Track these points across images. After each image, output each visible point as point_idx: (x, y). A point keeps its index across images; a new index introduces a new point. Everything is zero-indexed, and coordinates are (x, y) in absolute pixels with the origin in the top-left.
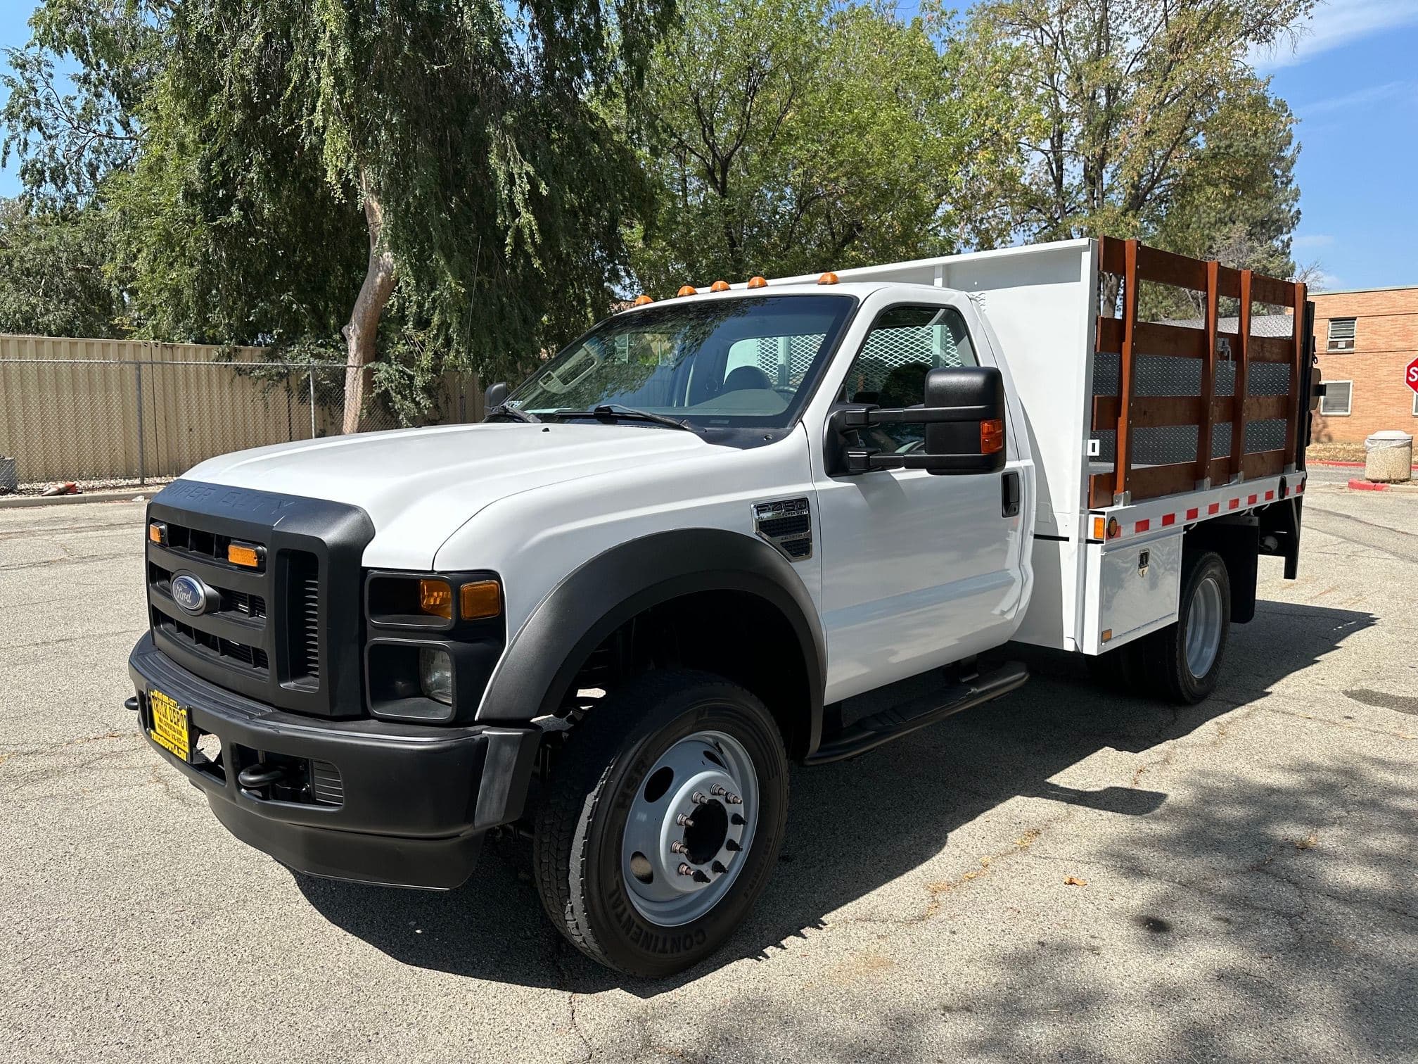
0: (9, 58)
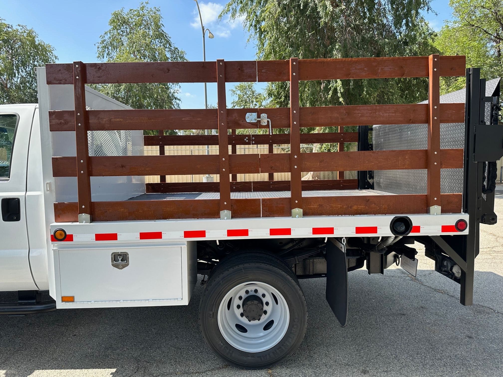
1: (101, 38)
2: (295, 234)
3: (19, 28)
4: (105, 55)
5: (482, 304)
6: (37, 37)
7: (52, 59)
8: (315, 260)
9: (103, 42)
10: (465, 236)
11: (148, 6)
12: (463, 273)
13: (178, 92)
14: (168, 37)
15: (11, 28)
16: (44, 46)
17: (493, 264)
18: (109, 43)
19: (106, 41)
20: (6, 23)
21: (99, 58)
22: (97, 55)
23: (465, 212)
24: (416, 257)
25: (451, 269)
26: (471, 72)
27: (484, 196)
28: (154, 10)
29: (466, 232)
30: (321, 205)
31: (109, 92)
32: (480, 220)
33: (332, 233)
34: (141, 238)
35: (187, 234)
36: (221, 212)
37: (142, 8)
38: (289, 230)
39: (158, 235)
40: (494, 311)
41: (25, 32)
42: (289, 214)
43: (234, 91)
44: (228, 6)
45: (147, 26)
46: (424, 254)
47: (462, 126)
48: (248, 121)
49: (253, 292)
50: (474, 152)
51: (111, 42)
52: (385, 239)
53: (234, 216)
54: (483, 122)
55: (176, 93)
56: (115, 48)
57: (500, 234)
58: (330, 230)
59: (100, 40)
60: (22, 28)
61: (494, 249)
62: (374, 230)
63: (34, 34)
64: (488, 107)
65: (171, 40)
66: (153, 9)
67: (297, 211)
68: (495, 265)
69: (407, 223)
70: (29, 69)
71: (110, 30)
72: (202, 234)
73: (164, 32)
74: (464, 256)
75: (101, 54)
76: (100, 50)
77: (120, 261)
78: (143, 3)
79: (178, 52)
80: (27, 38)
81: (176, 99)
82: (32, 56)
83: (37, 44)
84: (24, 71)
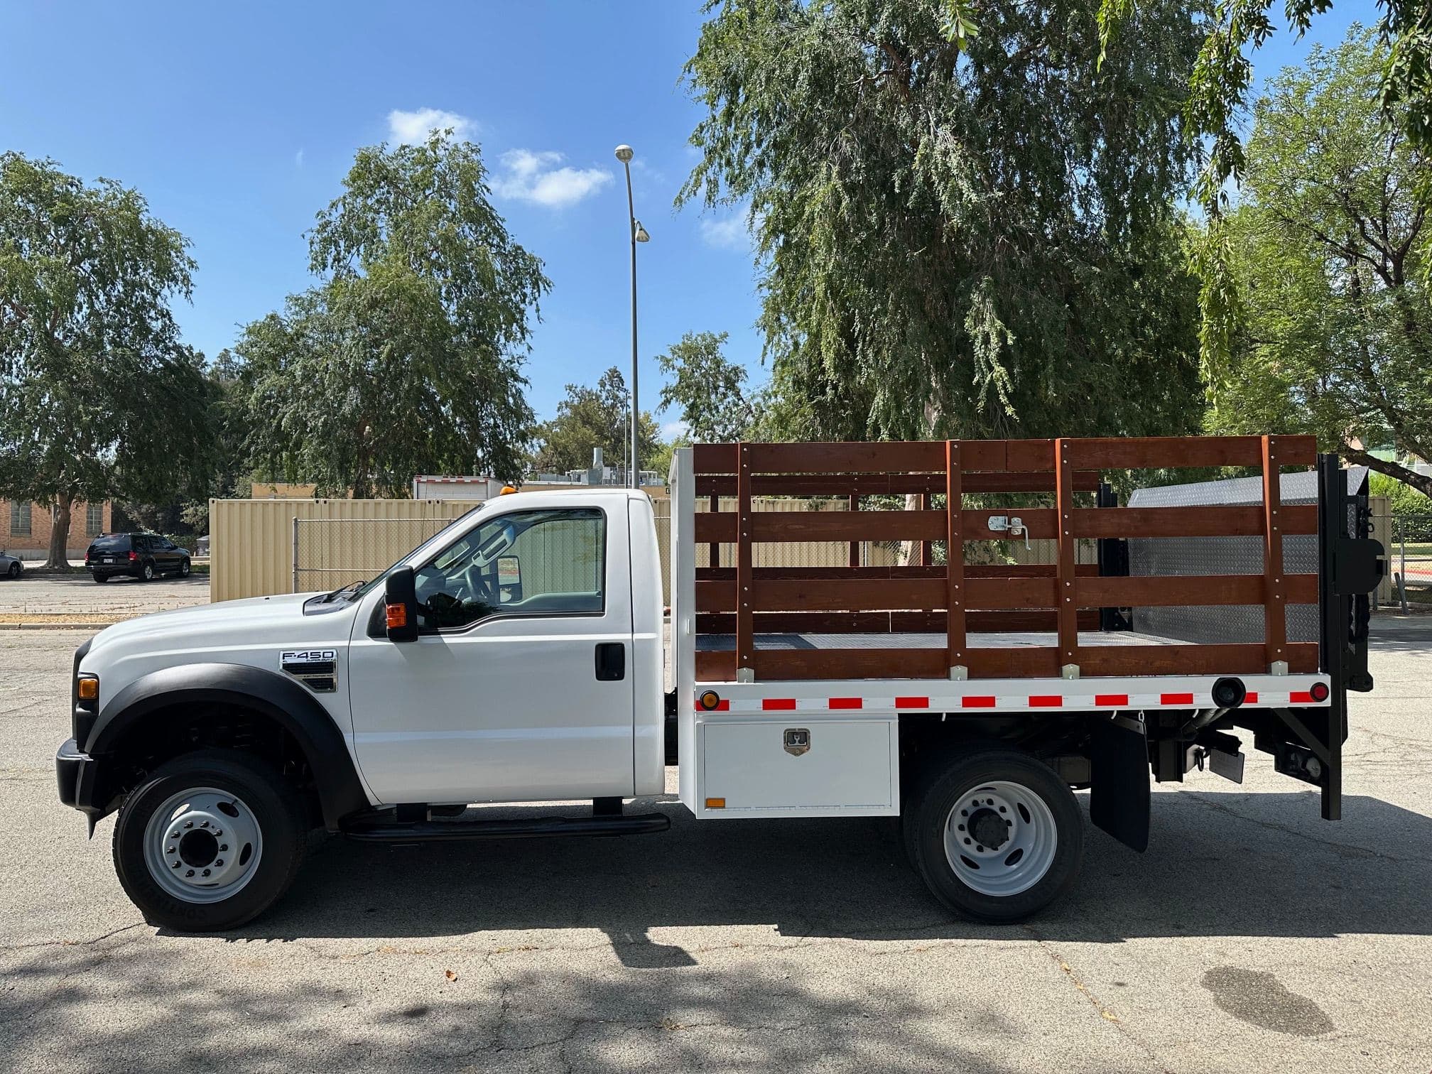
1: (320, 216)
2: (1068, 706)
3: (101, 186)
4: (330, 260)
5: (1353, 844)
6: (147, 210)
7: (182, 266)
8: (1062, 759)
9: (324, 227)
10: (1326, 709)
11: (450, 138)
12: (1325, 769)
13: (522, 361)
14: (498, 218)
15: (77, 186)
16: (162, 234)
17: (1367, 784)
18: (340, 230)
19: (333, 225)
20: (66, 172)
21: (315, 271)
22: (310, 262)
23: (1325, 671)
24: (1240, 750)
25: (1304, 765)
26: (1325, 461)
27: (1352, 647)
28: (464, 148)
29: (1327, 703)
30: (1105, 660)
31: (348, 361)
32: (1347, 684)
33: (1126, 703)
34: (831, 707)
35: (901, 702)
36: (952, 669)
37: (434, 145)
38: (1060, 698)
39: (856, 703)
40: (1375, 854)
41: (115, 197)
42: (1058, 674)
43: (668, 361)
44: (698, 175)
45: (445, 190)
46: (1253, 744)
47: (1316, 539)
48: (992, 528)
49: (985, 803)
50: (1334, 580)
51: (344, 228)
52: (1203, 712)
53: (971, 676)
54: (1346, 534)
55: (517, 364)
56: (353, 243)
57: (1379, 729)
58: (1123, 700)
59: (316, 224)
60: (108, 186)
61: (1368, 758)
62: (1188, 698)
63: (141, 202)
64: (1351, 511)
65: (509, 227)
66: (460, 146)
67: (1071, 669)
68: (1373, 786)
69: (1238, 688)
70: (116, 292)
71: (345, 197)
72: (924, 702)
73: (488, 206)
74: (1325, 742)
75: (320, 258)
76: (316, 247)
77: (797, 744)
78: (436, 133)
79: (524, 260)
80: (121, 213)
81: (517, 379)
82: (128, 259)
83: (143, 227)
84: (102, 297)
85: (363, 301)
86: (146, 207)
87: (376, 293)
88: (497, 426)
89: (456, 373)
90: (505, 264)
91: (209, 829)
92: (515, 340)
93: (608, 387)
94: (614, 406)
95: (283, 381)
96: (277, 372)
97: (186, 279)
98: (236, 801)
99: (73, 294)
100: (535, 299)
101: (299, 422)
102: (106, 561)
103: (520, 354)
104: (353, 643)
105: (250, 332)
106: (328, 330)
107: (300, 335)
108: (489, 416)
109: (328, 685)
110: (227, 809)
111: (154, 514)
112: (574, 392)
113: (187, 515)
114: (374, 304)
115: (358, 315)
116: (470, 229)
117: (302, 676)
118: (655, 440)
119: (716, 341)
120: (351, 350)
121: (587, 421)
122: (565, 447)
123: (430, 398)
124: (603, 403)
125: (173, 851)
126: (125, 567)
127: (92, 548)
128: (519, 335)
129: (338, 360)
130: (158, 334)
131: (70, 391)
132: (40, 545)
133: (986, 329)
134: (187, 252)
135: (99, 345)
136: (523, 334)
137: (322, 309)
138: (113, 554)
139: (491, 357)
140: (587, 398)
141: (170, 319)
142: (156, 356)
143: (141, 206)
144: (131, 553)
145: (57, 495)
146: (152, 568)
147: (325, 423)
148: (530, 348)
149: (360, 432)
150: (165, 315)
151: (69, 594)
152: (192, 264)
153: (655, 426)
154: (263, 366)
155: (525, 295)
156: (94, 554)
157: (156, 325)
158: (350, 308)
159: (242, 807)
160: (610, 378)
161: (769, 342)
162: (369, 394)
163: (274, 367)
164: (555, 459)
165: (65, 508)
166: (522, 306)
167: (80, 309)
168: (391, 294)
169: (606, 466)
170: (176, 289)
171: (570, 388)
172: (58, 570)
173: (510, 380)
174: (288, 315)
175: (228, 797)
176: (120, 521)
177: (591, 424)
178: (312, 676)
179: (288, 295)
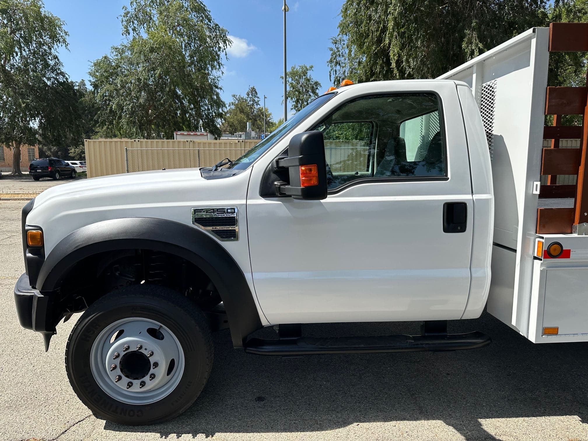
0: (332, 41)
1: (124, 9)
4: (131, 31)
6: (44, 7)
7: (62, 34)
9: (127, 14)
14: (207, 10)
16: (51, 19)
18: (134, 16)
19: (130, 13)
21: (124, 35)
22: (122, 31)
31: (141, 78)
51: (136, 15)
55: (217, 80)
56: (141, 22)
59: (123, 12)
63: (39, 4)
65: (212, 15)
70: (33, 47)
73: (202, 4)
76: (124, 24)
79: (219, 30)
80: (32, 8)
81: (217, 87)
82: (37, 31)
83: (42, 15)
84: (27, 50)
85: (147, 49)
86: (43, 5)
87: (153, 45)
88: (209, 109)
89: (190, 84)
90: (211, 33)
91: (143, 351)
92: (215, 69)
93: (250, 96)
94: (253, 105)
95: (112, 88)
96: (109, 84)
97: (64, 41)
98: (161, 326)
99: (12, 47)
100: (225, 49)
101: (120, 107)
102: (38, 171)
103: (218, 75)
104: (249, 202)
105: (95, 65)
106: (131, 64)
107: (118, 66)
108: (205, 105)
109: (232, 235)
110: (154, 333)
111: (57, 152)
112: (236, 98)
113: (71, 153)
114: (152, 50)
115: (145, 56)
116: (194, 16)
117: (210, 228)
118: (270, 121)
119: (307, 70)
120: (142, 73)
121: (242, 111)
122: (233, 123)
123: (178, 97)
124: (248, 103)
125: (115, 368)
126: (47, 173)
127: (31, 165)
128: (218, 67)
129: (136, 77)
130: (53, 67)
131: (15, 93)
132: (9, 166)
133: (473, 48)
134: (64, 27)
135: (26, 71)
136: (219, 66)
137: (128, 54)
138: (41, 167)
139: (205, 76)
140: (241, 100)
141: (58, 60)
142: (53, 77)
143: (41, 5)
144: (49, 167)
145: (14, 142)
146: (59, 174)
147: (132, 108)
148: (223, 73)
149: (147, 112)
150: (56, 57)
151: (23, 185)
152: (66, 33)
153: (270, 114)
154: (102, 82)
155: (220, 48)
156: (32, 168)
157: (52, 63)
158: (140, 53)
159: (166, 331)
160: (251, 92)
161: (331, 70)
162: (151, 94)
163: (107, 82)
164: (228, 129)
165: (18, 148)
166: (219, 53)
167: (17, 55)
168: (160, 45)
169: (253, 131)
170: (60, 45)
171: (234, 96)
172: (17, 175)
173: (214, 88)
174: (113, 57)
175: (155, 324)
176: (42, 154)
177: (243, 112)
178: (218, 228)
179: (112, 46)
